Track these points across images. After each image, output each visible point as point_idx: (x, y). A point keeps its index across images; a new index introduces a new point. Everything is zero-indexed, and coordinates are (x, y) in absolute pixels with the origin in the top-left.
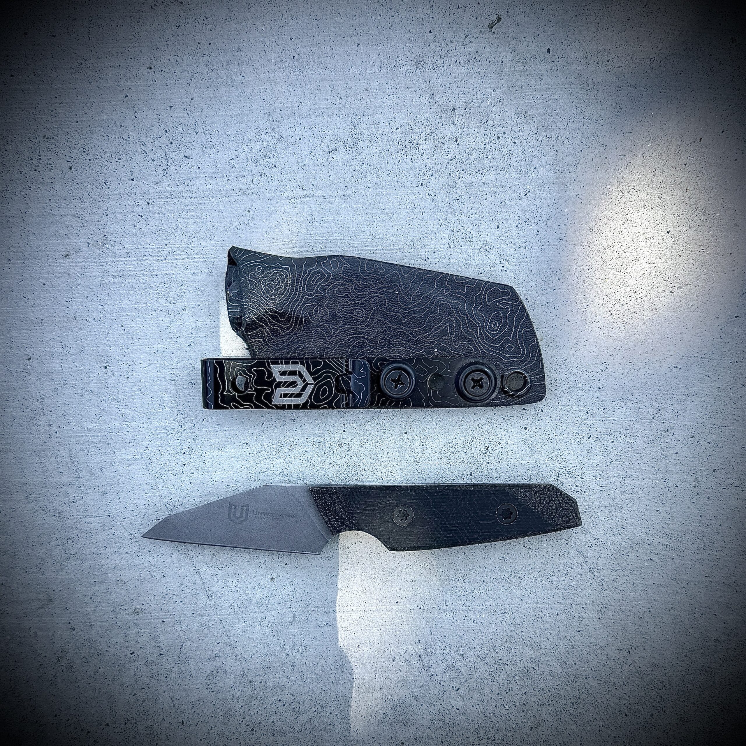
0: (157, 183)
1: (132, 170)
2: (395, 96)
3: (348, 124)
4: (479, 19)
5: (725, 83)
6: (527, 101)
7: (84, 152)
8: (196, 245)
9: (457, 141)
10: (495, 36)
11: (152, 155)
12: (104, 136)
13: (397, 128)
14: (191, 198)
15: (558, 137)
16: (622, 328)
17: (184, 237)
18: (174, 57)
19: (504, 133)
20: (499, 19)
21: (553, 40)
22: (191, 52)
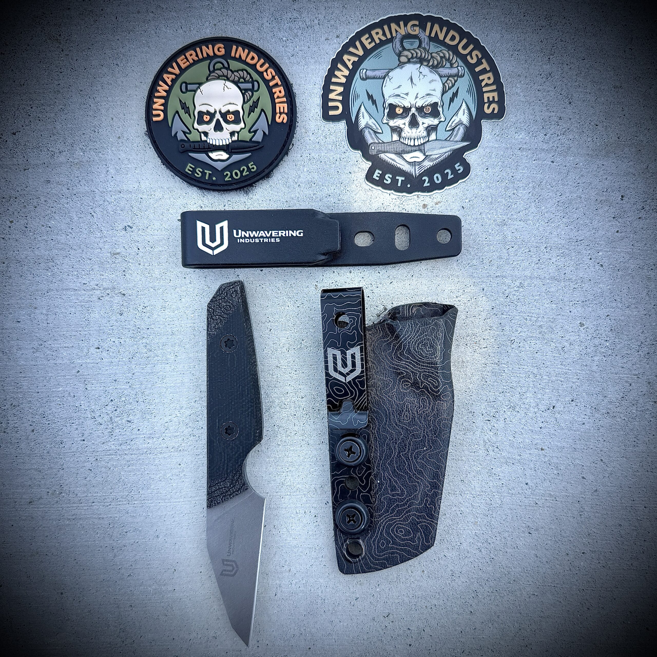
0: (104, 443)
1: (83, 432)
2: (301, 371)
5: (575, 360)
7: (44, 417)
8: (135, 493)
11: (99, 420)
12: (60, 405)
13: (302, 398)
14: (132, 454)
16: (489, 563)
17: (125, 486)
18: (119, 339)
22: (132, 335)
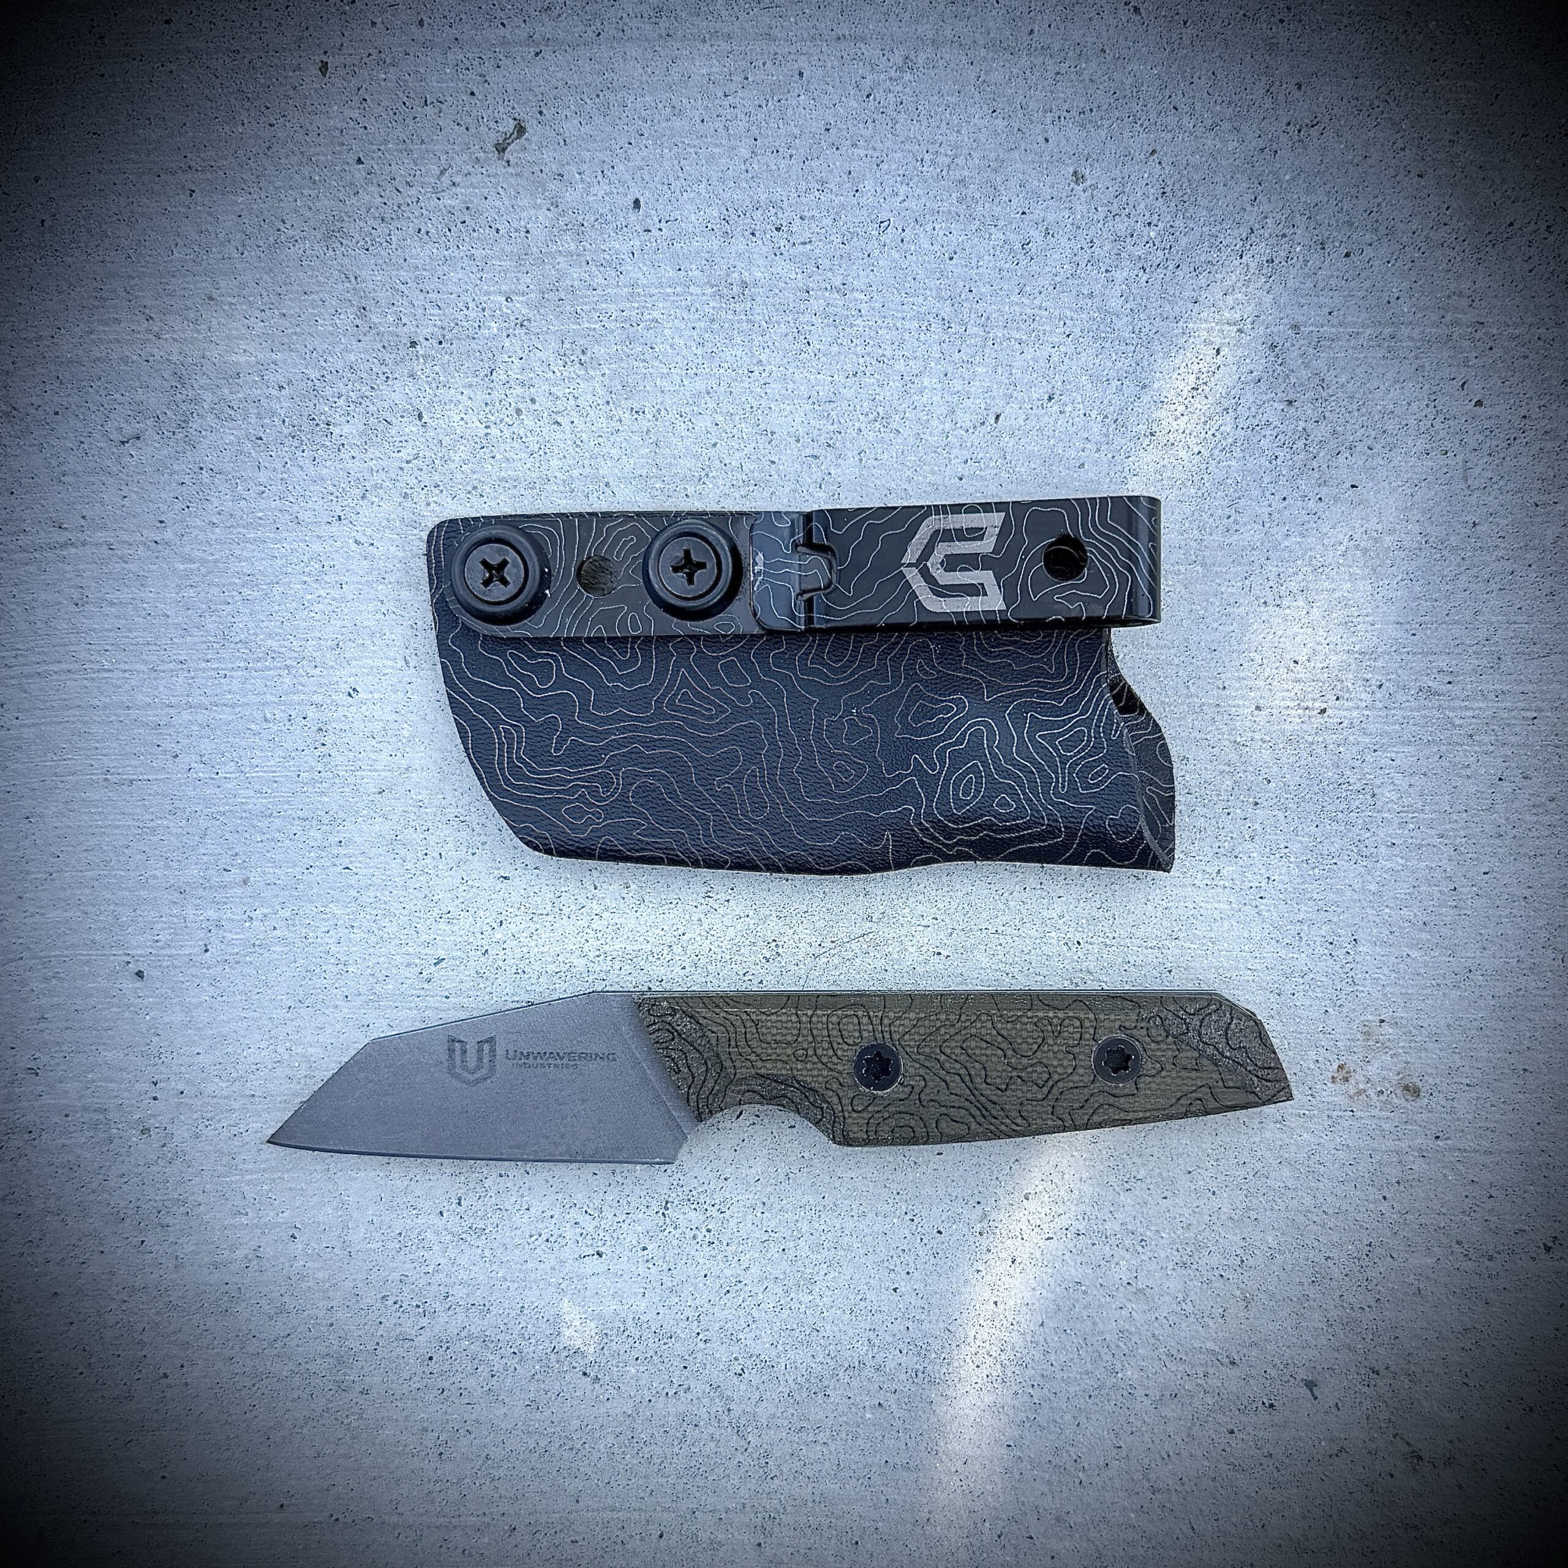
3: (166, 376)
4: (473, 130)
6: (586, 325)
9: (420, 417)
10: (510, 170)
15: (659, 411)
19: (533, 401)
20: (521, 130)
21: (647, 177)
